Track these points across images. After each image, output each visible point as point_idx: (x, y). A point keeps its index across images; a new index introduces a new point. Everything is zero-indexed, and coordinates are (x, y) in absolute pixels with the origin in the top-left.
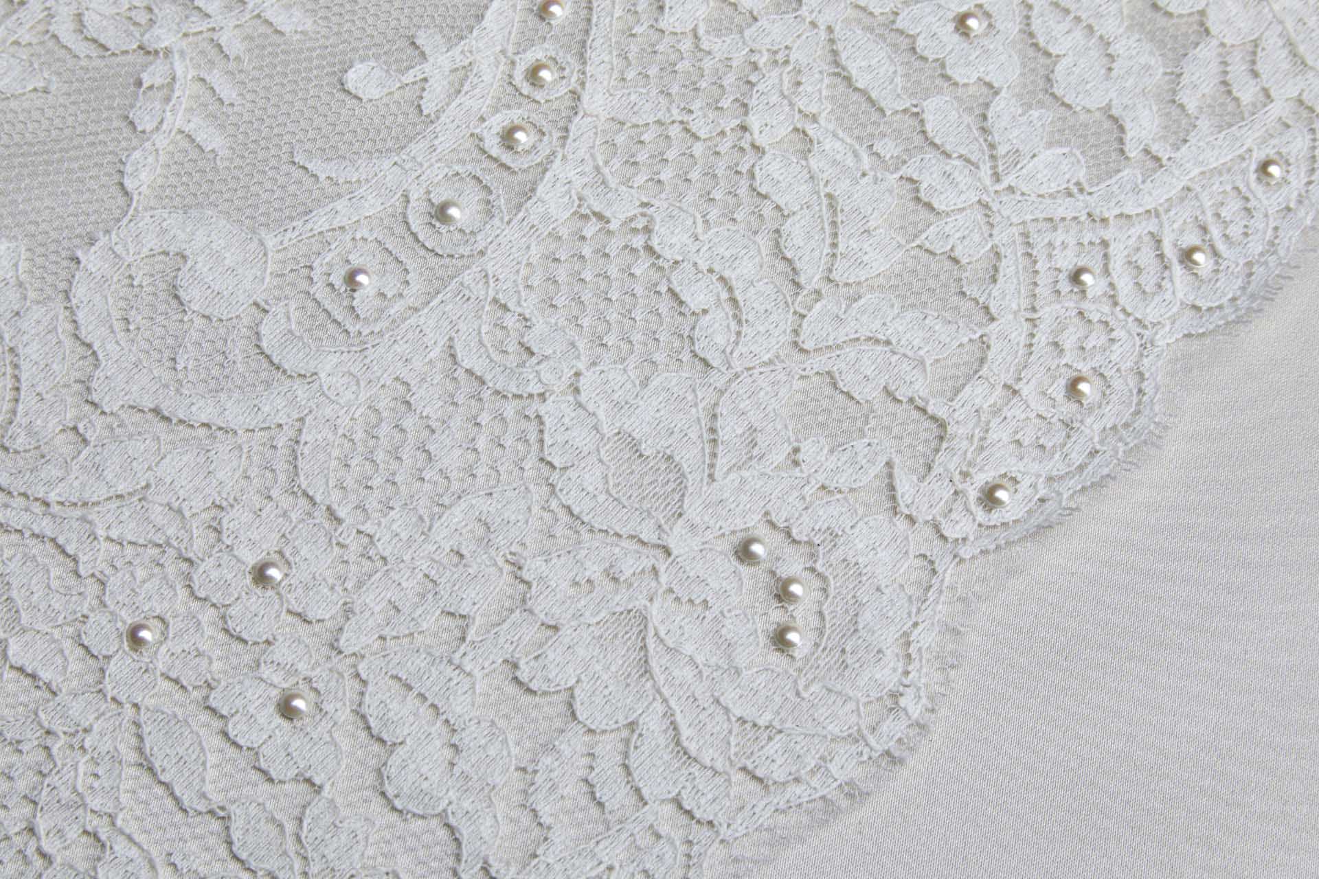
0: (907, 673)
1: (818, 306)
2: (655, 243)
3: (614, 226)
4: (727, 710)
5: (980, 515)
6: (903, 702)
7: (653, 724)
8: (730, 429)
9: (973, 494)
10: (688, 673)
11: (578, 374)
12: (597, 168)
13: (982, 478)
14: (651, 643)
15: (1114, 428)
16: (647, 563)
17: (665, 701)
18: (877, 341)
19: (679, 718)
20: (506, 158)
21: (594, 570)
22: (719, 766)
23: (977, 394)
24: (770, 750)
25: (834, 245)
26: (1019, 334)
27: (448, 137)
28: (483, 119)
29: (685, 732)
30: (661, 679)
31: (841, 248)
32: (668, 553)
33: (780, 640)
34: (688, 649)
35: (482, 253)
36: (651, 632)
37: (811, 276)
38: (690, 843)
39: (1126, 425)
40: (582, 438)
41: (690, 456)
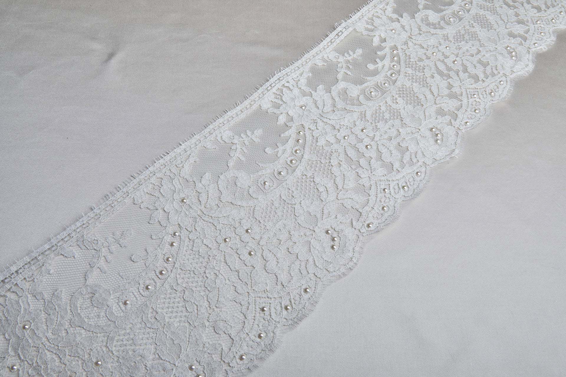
0: (354, 254)
1: (341, 192)
2: (314, 180)
3: (308, 177)
4: (323, 259)
5: (367, 229)
6: (353, 259)
7: (311, 260)
8: (326, 212)
9: (366, 225)
10: (317, 252)
11: (301, 201)
12: (306, 167)
13: (367, 222)
14: (311, 246)
15: (390, 215)
16: (311, 233)
17: (313, 256)
18: (350, 199)
19: (315, 259)
20: (291, 165)
21: (302, 234)
22: (322, 268)
23: (367, 208)
24: (330, 266)
25: (344, 182)
26: (374, 199)
27: (281, 161)
28: (287, 158)
29: (316, 262)
30: (312, 253)
31: (345, 183)
32: (314, 231)
33: (332, 247)
34: (317, 248)
35: (286, 180)
36: (311, 244)
37: (340, 187)
38: (316, 281)
39: (392, 215)
40: (301, 212)
41: (319, 216)
